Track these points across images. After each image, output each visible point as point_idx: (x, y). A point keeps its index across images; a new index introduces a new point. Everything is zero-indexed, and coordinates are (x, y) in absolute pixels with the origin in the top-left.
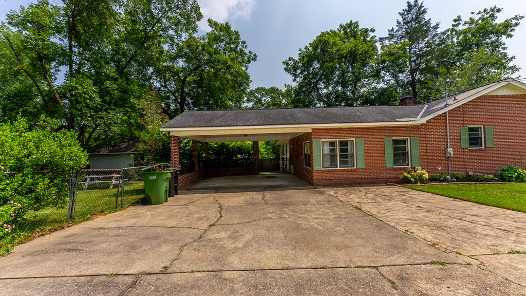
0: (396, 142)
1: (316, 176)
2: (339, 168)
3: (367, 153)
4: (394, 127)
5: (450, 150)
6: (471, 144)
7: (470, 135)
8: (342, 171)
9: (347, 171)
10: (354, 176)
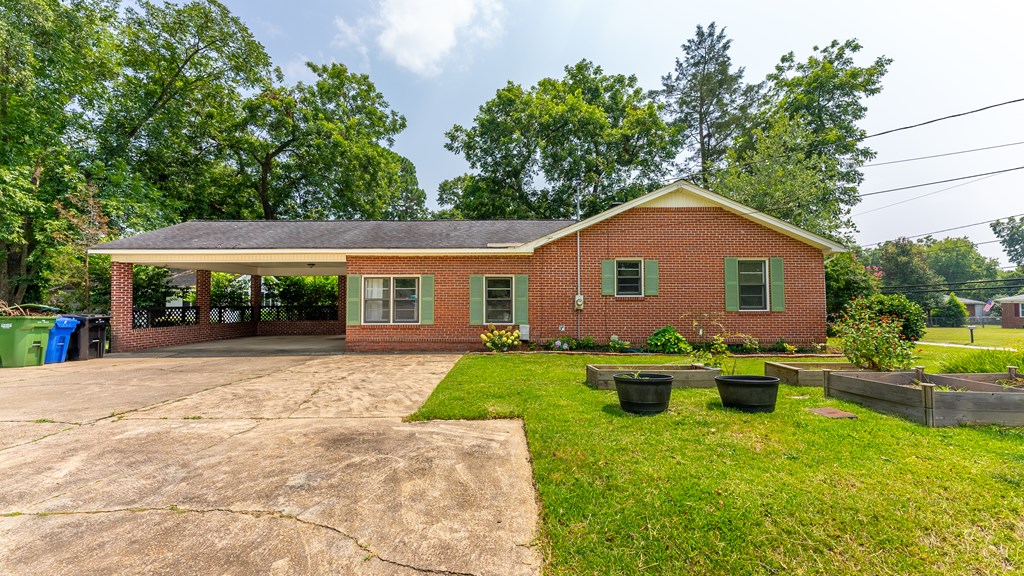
0: (491, 283)
1: (350, 335)
2: (391, 323)
3: (439, 300)
4: (488, 257)
5: (579, 298)
6: (621, 289)
7: (619, 273)
8: (395, 328)
9: (404, 328)
10: (416, 338)
